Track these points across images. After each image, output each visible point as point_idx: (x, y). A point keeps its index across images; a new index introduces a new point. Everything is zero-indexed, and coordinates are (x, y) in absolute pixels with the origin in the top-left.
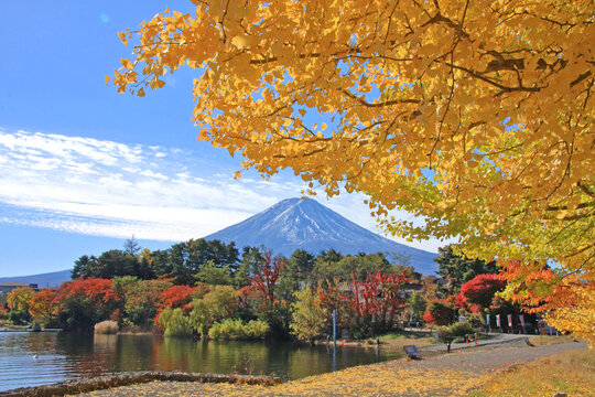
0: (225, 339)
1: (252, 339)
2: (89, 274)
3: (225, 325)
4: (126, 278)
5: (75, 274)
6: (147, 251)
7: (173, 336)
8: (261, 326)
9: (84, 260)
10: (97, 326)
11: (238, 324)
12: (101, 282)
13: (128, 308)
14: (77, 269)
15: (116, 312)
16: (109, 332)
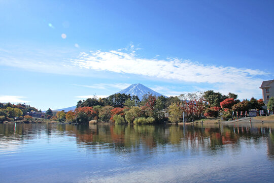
0: (140, 124)
1: (149, 124)
2: (83, 106)
3: (139, 120)
4: (97, 106)
5: (77, 107)
6: (100, 98)
7: (119, 124)
8: (152, 119)
9: (80, 102)
10: (90, 122)
11: (144, 119)
12: (89, 108)
13: (100, 116)
14: (78, 105)
15: (95, 117)
16: (94, 124)
